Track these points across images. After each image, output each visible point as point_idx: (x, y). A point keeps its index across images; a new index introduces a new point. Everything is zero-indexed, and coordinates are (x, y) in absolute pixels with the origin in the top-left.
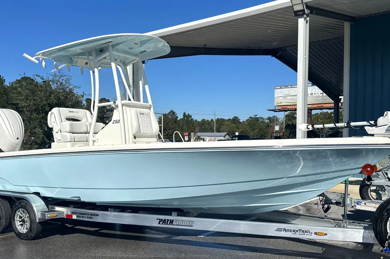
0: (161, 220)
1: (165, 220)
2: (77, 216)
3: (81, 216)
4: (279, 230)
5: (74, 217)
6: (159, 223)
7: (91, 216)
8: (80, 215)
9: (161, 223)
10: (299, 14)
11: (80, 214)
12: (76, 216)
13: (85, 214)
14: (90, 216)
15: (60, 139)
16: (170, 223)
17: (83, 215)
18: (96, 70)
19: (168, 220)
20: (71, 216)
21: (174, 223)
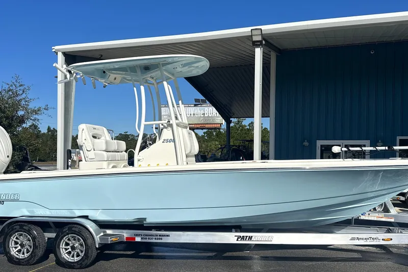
0: (239, 237)
1: (243, 237)
2: (142, 238)
3: (147, 237)
4: (353, 239)
5: (138, 239)
6: (237, 240)
7: (160, 237)
8: (145, 237)
9: (239, 239)
10: (256, 44)
11: (146, 235)
12: (140, 238)
13: (152, 235)
14: (158, 237)
15: (94, 157)
16: (249, 239)
17: (150, 237)
18: (142, 88)
19: (247, 237)
20: (134, 239)
21: (252, 239)
